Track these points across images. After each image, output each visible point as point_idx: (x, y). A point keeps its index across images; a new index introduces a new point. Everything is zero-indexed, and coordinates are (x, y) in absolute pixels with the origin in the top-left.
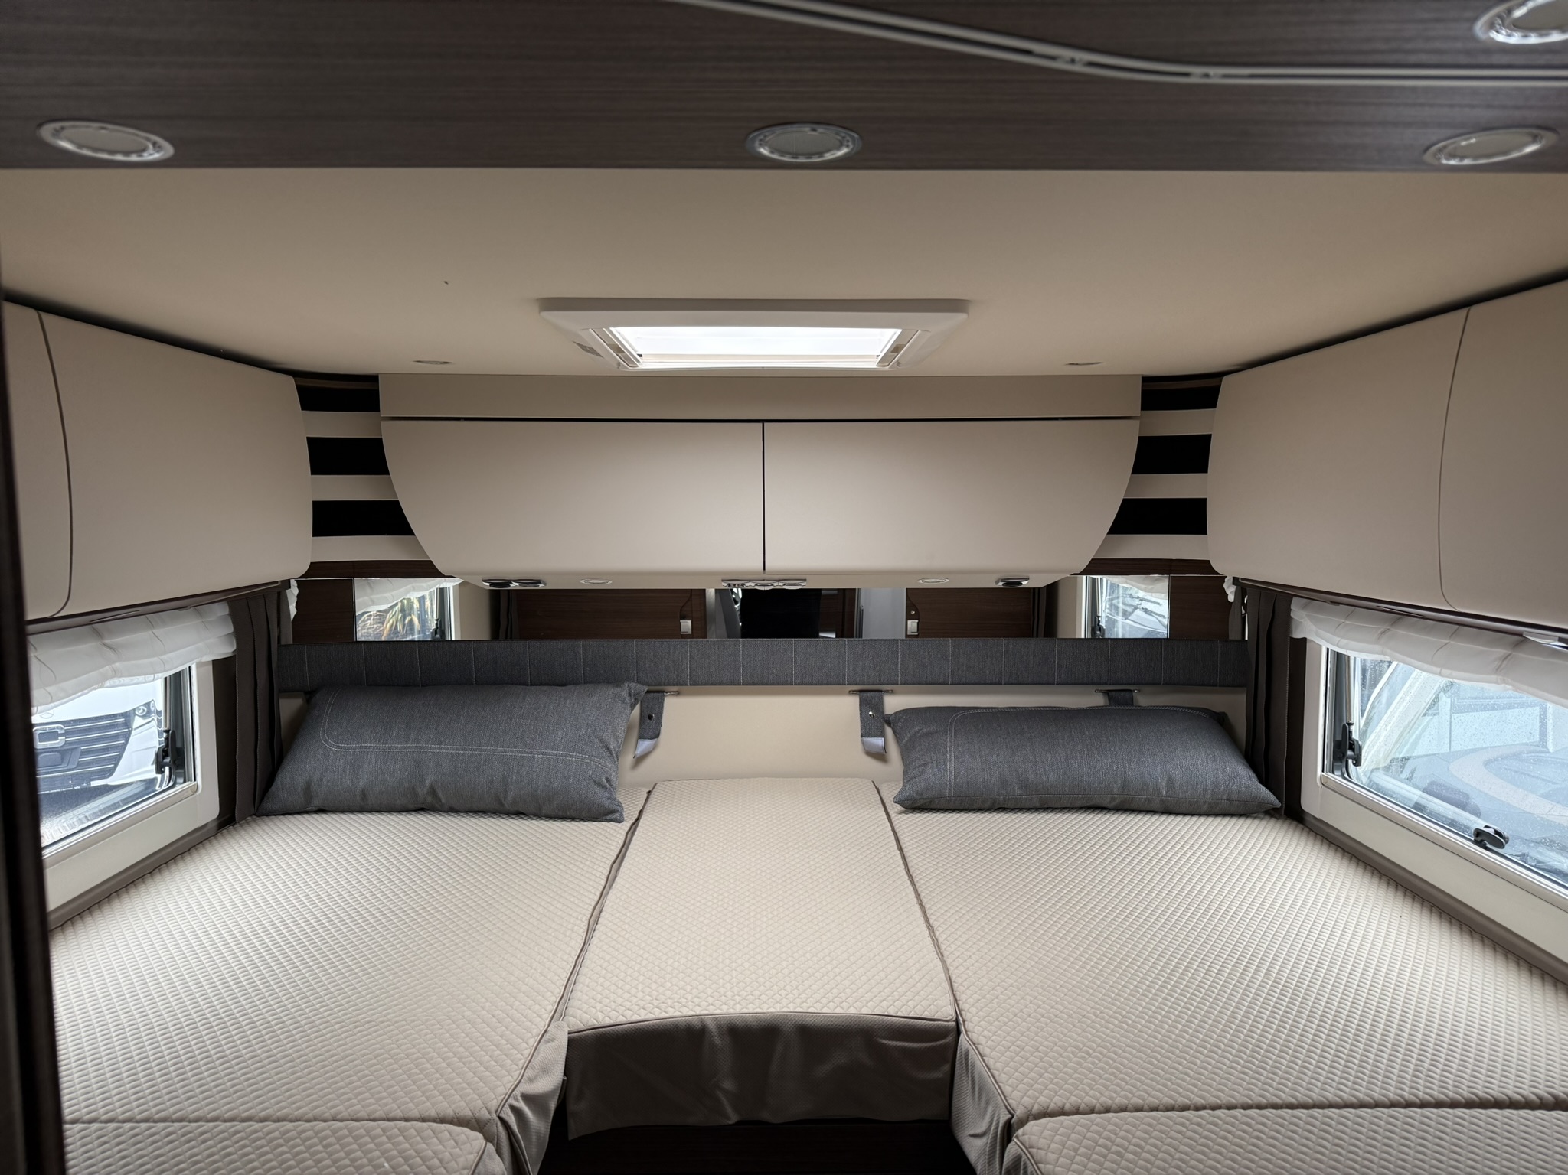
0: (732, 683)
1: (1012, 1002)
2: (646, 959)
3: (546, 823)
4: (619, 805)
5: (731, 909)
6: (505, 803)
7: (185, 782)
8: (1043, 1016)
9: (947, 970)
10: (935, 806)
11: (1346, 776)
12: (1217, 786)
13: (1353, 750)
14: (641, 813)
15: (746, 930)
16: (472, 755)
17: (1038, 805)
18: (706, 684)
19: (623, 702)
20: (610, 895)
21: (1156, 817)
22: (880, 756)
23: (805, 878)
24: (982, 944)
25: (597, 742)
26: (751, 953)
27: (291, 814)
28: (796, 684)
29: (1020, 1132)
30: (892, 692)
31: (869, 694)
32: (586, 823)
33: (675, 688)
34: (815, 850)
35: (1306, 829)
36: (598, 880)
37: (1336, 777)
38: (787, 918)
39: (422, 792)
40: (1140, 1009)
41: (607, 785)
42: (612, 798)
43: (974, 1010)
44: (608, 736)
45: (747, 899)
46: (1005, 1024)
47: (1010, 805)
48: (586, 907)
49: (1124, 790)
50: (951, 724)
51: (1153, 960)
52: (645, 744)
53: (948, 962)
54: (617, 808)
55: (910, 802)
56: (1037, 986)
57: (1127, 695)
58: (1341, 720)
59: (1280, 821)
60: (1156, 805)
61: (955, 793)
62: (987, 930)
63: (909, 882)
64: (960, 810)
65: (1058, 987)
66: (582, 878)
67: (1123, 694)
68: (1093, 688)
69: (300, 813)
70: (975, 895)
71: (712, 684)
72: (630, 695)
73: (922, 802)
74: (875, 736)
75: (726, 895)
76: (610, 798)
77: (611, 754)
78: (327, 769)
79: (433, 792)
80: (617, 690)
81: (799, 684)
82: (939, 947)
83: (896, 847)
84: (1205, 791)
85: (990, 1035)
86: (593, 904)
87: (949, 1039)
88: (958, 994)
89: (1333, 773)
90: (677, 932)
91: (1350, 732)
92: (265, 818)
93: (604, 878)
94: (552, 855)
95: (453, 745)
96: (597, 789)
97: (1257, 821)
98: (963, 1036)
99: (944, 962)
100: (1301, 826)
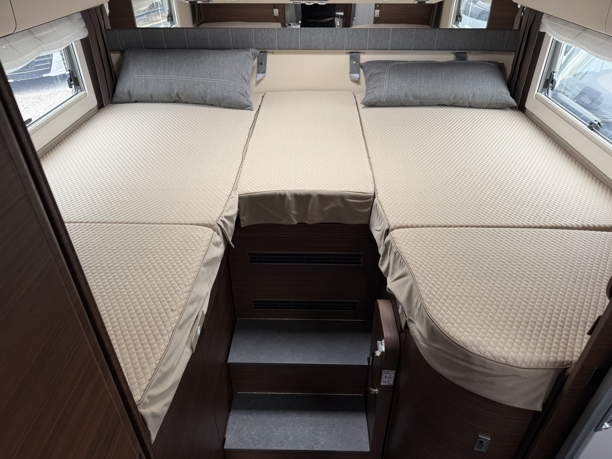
0: (295, 49)
1: (395, 187)
2: (264, 169)
3: (223, 109)
4: (251, 103)
5: (295, 149)
6: (206, 101)
7: (81, 91)
8: (405, 192)
9: (373, 174)
10: (377, 105)
11: (547, 94)
12: (492, 97)
13: (552, 84)
14: (260, 106)
15: (300, 158)
16: (191, 81)
17: (419, 104)
18: (284, 49)
19: (250, 58)
20: (250, 142)
21: (466, 109)
22: (357, 82)
23: (323, 137)
24: (387, 164)
25: (240, 76)
26: (302, 167)
27: (125, 103)
28: (323, 50)
29: (391, 233)
30: (364, 53)
31: (354, 54)
32: (239, 110)
33: (271, 51)
34: (328, 125)
35: (525, 116)
36: (245, 136)
37: (542, 95)
38: (316, 154)
39: (174, 95)
40: (442, 190)
41: (245, 95)
42: (248, 101)
43: (381, 190)
44: (244, 74)
45: (301, 146)
46: (391, 195)
47: (407, 104)
48: (241, 147)
49: (455, 98)
50: (388, 69)
51: (451, 171)
52: (260, 76)
53: (374, 171)
54: (250, 104)
55: (367, 104)
56: (405, 181)
57: (464, 55)
58: (551, 70)
59: (515, 112)
60: (467, 104)
61: (386, 100)
62: (390, 159)
63: (363, 139)
64: (387, 106)
65: (413, 181)
66: (239, 135)
67: (462, 54)
68: (450, 51)
69: (128, 103)
70: (388, 144)
71: (287, 49)
72: (252, 54)
73: (372, 103)
74: (355, 73)
75: (293, 143)
76: (247, 101)
77: (246, 81)
78: (135, 85)
79: (178, 95)
80: (247, 53)
81: (324, 50)
82: (371, 165)
83: (360, 124)
84: (487, 99)
85: (386, 199)
86: (244, 146)
87: (371, 199)
88: (376, 184)
89: (542, 93)
90: (275, 158)
91: (553, 76)
92: (115, 105)
93: (247, 135)
94: (227, 124)
95: (183, 76)
96: (242, 97)
97: (506, 112)
98: (376, 198)
99: (372, 172)
100: (523, 114)
